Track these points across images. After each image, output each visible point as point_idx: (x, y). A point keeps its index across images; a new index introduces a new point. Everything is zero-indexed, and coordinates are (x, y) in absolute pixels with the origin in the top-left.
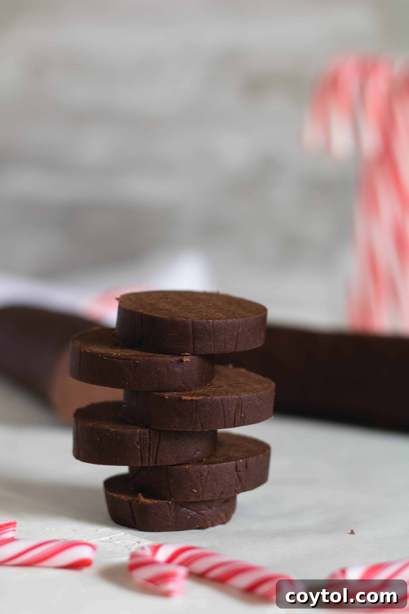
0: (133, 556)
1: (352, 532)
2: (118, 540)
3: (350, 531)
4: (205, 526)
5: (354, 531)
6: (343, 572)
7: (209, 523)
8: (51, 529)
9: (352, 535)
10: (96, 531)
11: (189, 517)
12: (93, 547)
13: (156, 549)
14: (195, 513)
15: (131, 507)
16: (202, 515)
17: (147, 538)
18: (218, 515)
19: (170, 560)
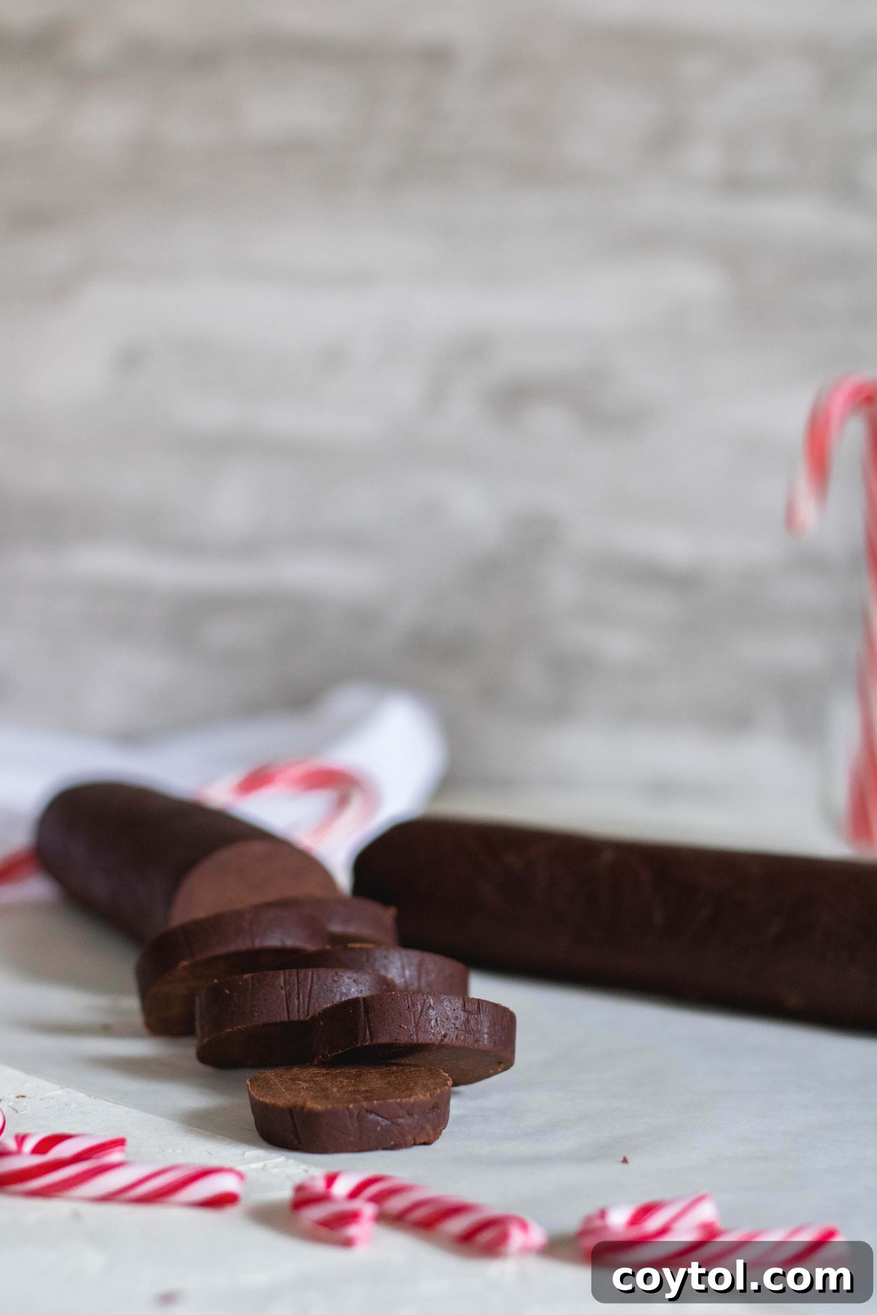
0: (299, 1189)
1: (625, 1161)
2: (275, 1167)
3: (621, 1159)
4: (403, 1142)
5: (628, 1159)
6: (603, 1214)
7: (410, 1138)
8: (174, 1150)
9: (624, 1166)
10: (243, 1154)
11: (379, 1128)
12: (241, 1176)
13: (331, 1180)
14: (389, 1123)
15: (292, 1117)
16: (398, 1125)
17: (316, 1165)
18: (422, 1128)
19: (354, 1194)
